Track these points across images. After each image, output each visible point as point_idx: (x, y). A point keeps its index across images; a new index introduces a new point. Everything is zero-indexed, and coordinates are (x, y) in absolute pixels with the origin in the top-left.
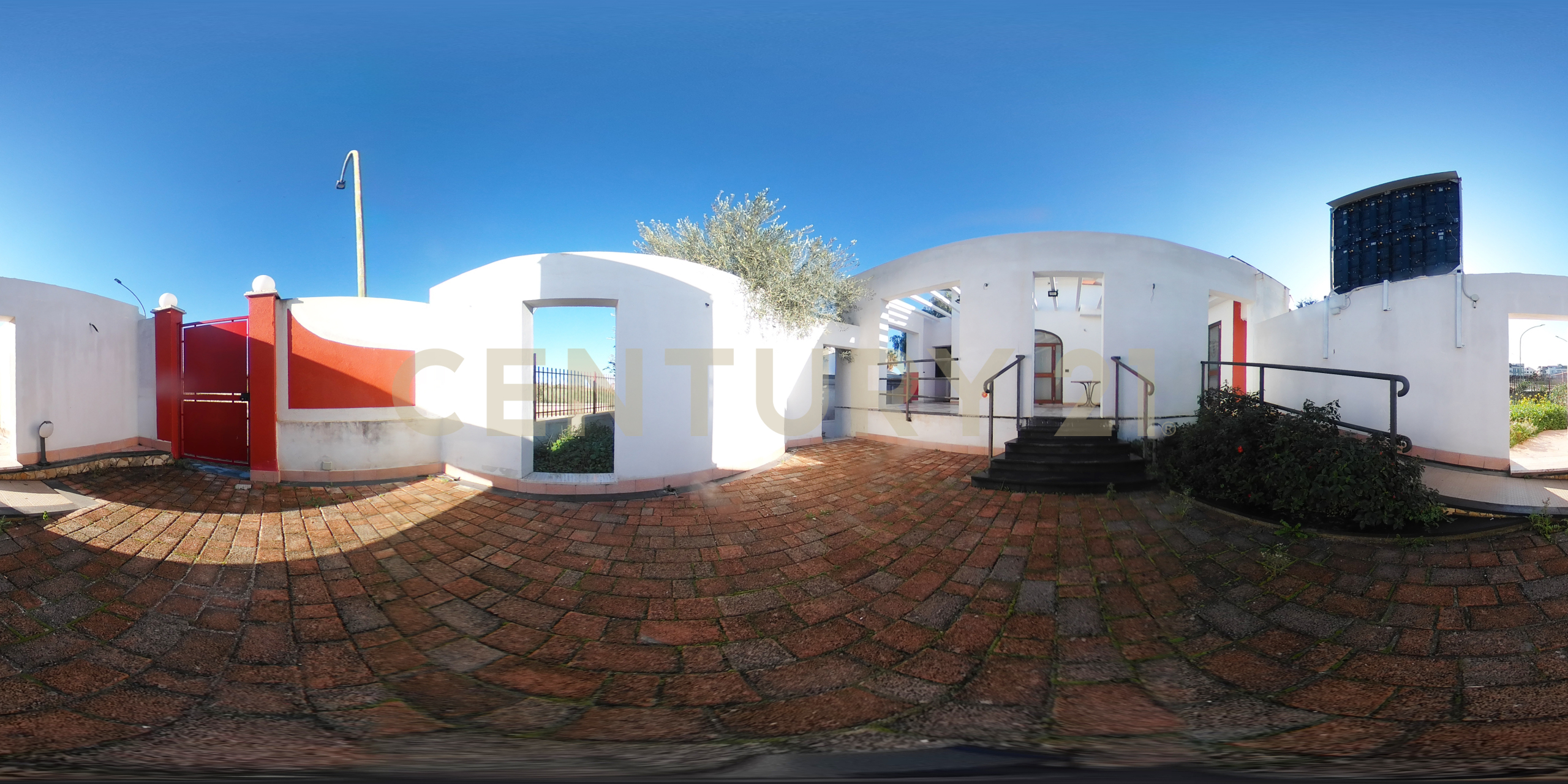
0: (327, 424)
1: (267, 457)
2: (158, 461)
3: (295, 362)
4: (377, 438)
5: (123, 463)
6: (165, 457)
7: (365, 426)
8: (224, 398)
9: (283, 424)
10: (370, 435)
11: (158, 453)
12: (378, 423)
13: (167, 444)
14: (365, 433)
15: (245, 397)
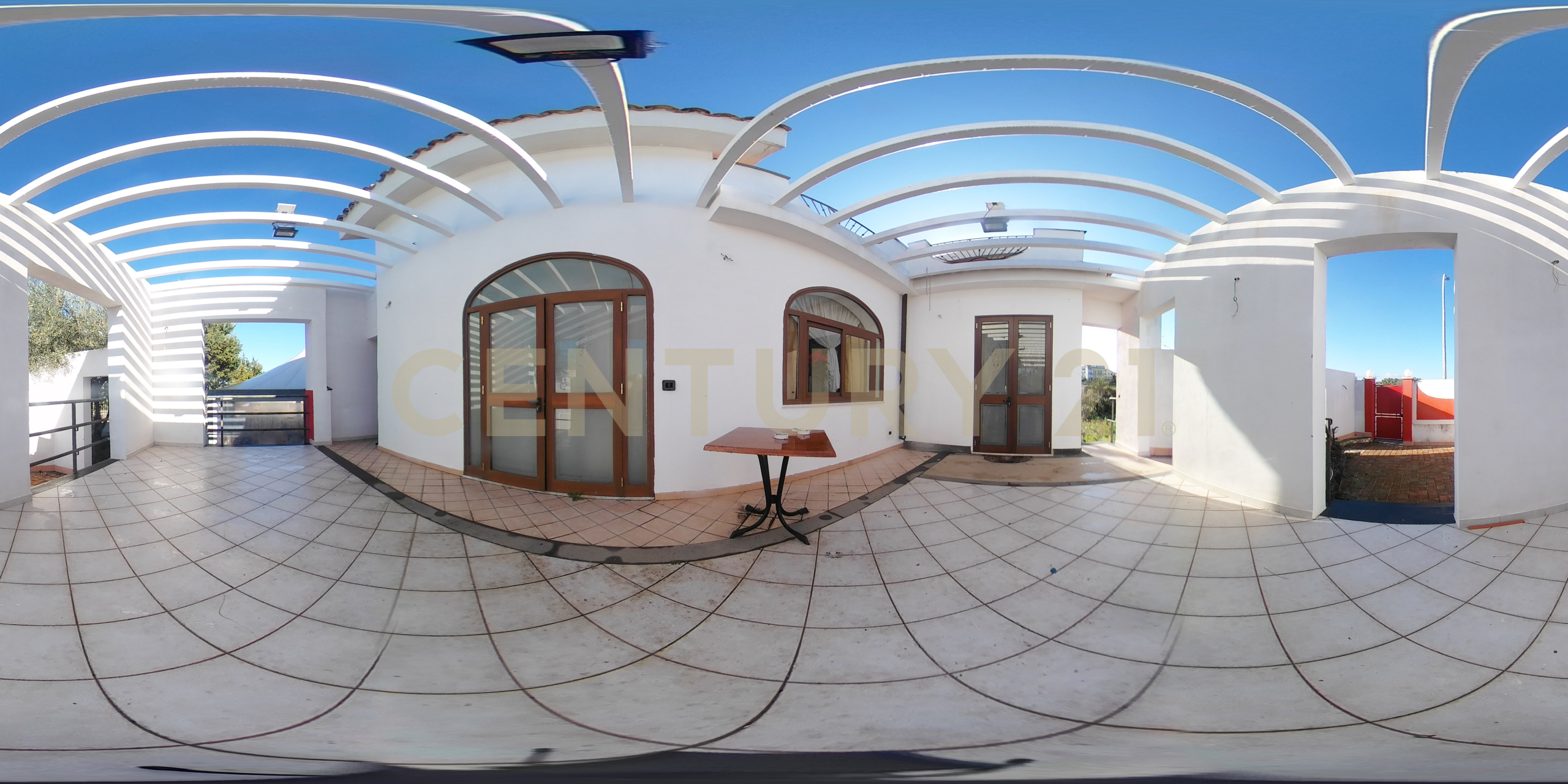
0: (1429, 425)
1: (1409, 436)
2: (1367, 441)
3: (1418, 402)
4: (1447, 431)
5: (1355, 442)
6: (1369, 439)
7: (1442, 426)
8: (1393, 416)
9: (1415, 425)
10: (1444, 429)
11: (1367, 438)
12: (1447, 425)
13: (1370, 434)
14: (1442, 428)
15: (1401, 416)
